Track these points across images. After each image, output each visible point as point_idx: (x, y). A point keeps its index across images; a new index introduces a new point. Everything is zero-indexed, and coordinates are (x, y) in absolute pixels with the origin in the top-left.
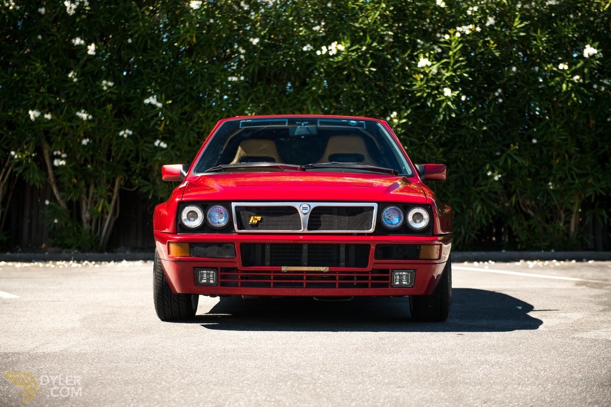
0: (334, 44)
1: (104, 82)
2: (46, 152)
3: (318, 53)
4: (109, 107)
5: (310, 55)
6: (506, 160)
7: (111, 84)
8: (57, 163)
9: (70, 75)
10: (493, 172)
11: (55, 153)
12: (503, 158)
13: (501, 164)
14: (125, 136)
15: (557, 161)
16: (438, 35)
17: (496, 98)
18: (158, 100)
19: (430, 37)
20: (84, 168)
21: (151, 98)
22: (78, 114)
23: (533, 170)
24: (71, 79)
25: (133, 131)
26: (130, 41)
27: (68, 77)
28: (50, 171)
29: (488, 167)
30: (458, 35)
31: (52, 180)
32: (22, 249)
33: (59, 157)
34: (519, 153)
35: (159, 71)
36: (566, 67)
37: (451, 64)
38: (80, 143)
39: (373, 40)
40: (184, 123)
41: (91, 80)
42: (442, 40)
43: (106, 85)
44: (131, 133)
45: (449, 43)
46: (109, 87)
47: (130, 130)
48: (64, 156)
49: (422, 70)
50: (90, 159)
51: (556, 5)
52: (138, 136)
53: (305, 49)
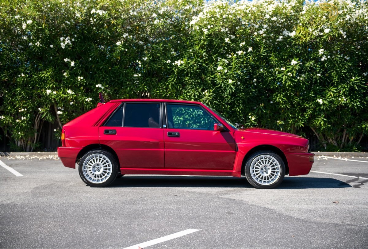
0: (179, 61)
1: (79, 77)
2: (56, 108)
3: (174, 64)
4: (82, 88)
5: (170, 64)
6: (258, 110)
7: (82, 78)
8: (59, 113)
9: (64, 74)
10: (252, 116)
11: (59, 108)
12: (257, 110)
13: (256, 113)
14: (89, 101)
15: (283, 111)
16: (227, 55)
17: (254, 83)
18: (102, 86)
19: (224, 56)
20: (72, 115)
21: (99, 84)
22: (68, 91)
23: (271, 115)
24: (65, 76)
25: (92, 98)
26: (90, 59)
27: (63, 75)
28: (58, 116)
29: (250, 114)
30: (235, 55)
31: (59, 120)
32: (47, 149)
33: (60, 110)
34: (265, 107)
35: (103, 72)
36: (284, 69)
37: (233, 68)
38: (69, 104)
39: (198, 57)
40: (115, 95)
41: (74, 76)
42: (229, 57)
43: (80, 79)
44: (91, 99)
45: (232, 59)
46: (81, 80)
47: (91, 98)
48: (63, 109)
49: (220, 71)
50: (75, 111)
51: (281, 41)
52: (95, 101)
53: (167, 62)
